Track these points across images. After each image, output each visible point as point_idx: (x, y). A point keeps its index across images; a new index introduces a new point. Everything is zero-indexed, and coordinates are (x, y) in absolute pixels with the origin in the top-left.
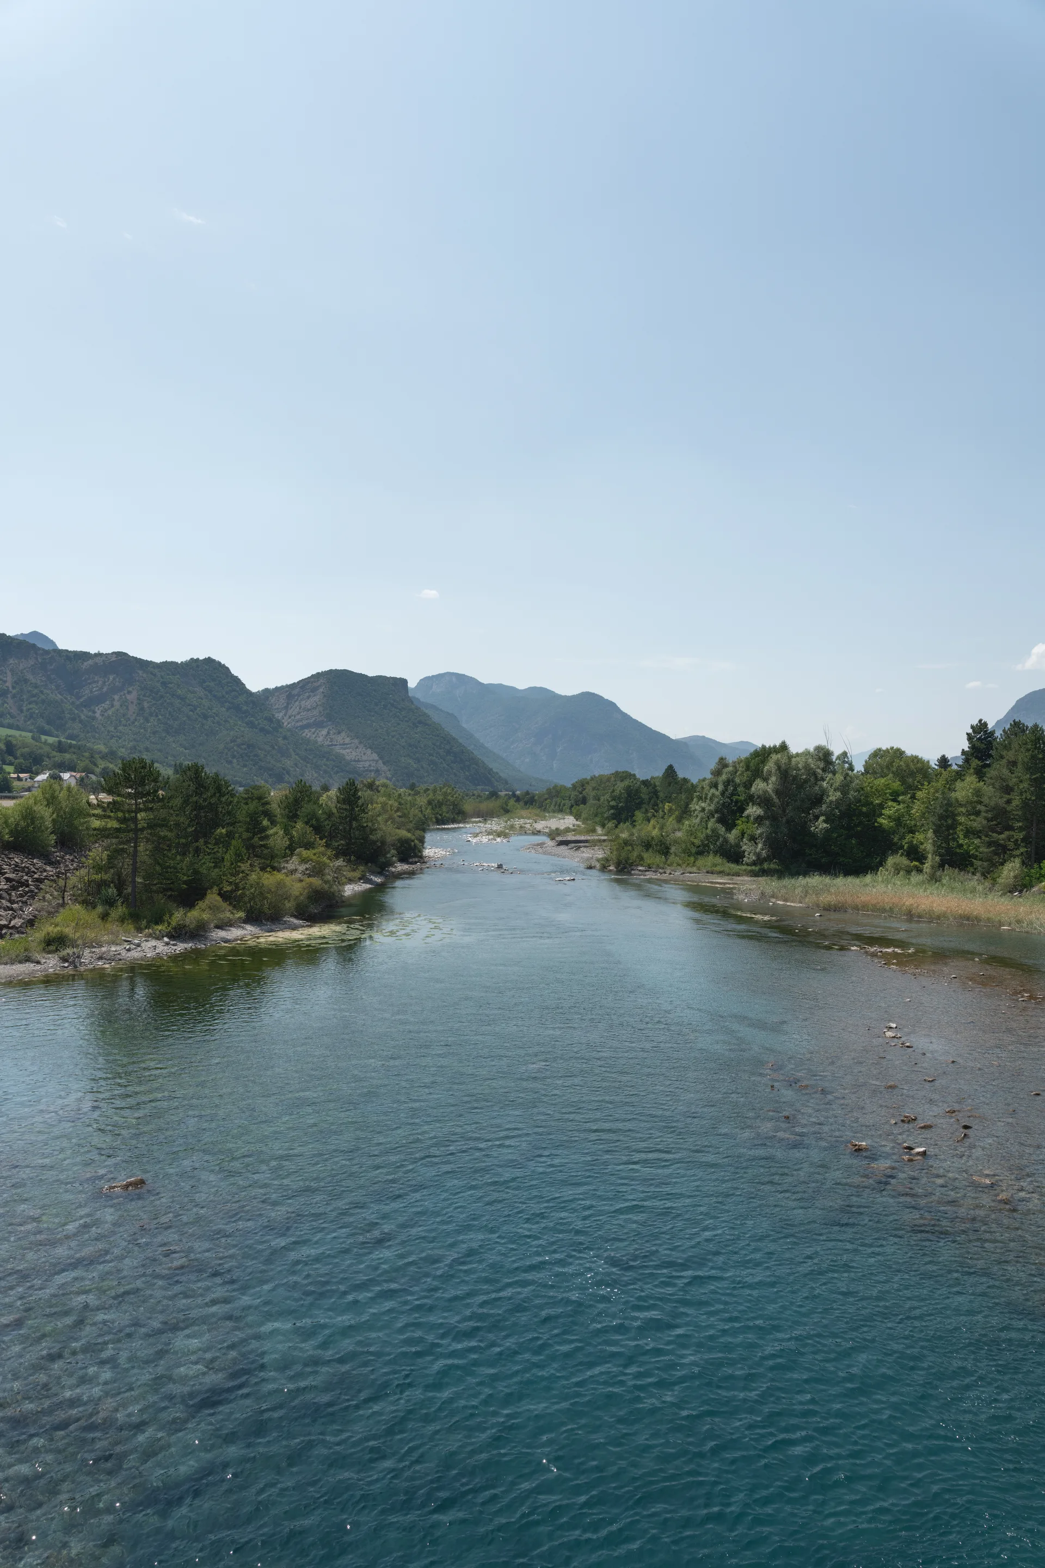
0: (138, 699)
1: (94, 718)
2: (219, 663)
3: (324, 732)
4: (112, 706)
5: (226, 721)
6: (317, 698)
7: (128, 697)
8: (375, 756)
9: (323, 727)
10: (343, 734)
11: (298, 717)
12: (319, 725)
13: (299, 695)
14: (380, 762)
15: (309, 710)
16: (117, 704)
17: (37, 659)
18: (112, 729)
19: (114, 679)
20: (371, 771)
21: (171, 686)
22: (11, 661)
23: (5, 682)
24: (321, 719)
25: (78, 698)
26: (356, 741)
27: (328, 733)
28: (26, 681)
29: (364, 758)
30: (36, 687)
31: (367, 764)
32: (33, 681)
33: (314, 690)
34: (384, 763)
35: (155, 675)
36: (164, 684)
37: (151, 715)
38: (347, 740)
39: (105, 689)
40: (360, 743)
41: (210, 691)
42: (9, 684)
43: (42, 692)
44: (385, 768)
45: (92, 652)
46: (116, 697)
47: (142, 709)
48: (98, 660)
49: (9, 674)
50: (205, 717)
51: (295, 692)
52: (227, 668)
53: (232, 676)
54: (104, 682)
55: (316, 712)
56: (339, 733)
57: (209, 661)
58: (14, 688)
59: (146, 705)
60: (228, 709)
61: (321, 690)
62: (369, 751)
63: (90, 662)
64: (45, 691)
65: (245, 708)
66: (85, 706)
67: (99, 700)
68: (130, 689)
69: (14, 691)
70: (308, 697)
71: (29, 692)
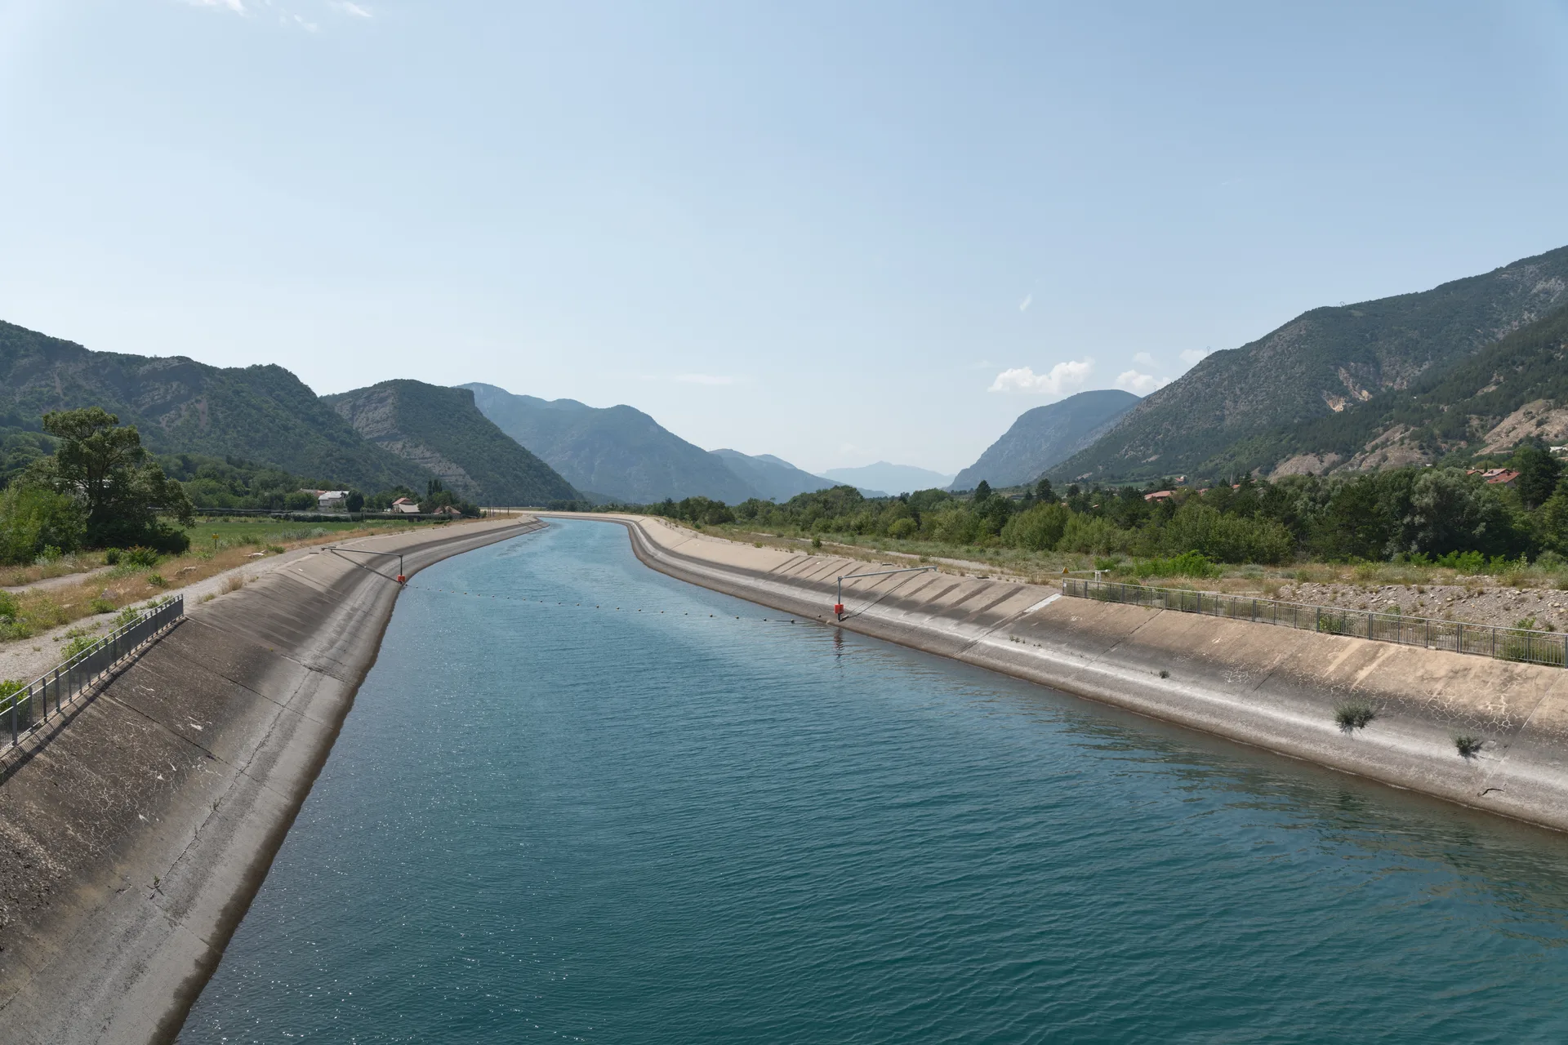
0: (210, 408)
1: (162, 429)
2: (286, 371)
3: (399, 445)
4: (180, 416)
5: (307, 434)
6: (385, 410)
7: (198, 406)
8: (462, 471)
9: (399, 440)
10: (422, 447)
11: (367, 429)
12: (393, 438)
13: (364, 406)
14: (468, 477)
15: (378, 422)
16: (185, 414)
17: (87, 362)
18: (186, 441)
19: (179, 386)
20: (458, 486)
21: (244, 394)
22: (58, 364)
23: (55, 387)
24: (396, 431)
25: (139, 406)
26: (438, 455)
27: (404, 447)
28: (79, 387)
29: (450, 472)
30: (92, 393)
31: (454, 479)
32: (87, 388)
33: (382, 401)
34: (472, 478)
35: (223, 382)
36: (237, 393)
37: (228, 426)
38: (428, 454)
39: (169, 397)
40: (443, 457)
41: (281, 401)
42: (59, 390)
43: (99, 399)
44: (474, 483)
45: (148, 356)
46: (183, 406)
47: (216, 420)
48: (156, 365)
49: (57, 379)
50: (286, 429)
51: (360, 402)
52: (295, 376)
53: (302, 385)
54: (167, 390)
55: (387, 425)
56: (417, 446)
57: (273, 368)
58: (65, 394)
59: (221, 416)
60: (303, 420)
61: (390, 401)
62: (454, 466)
63: (147, 367)
64: (103, 399)
65: (321, 419)
66: (147, 416)
67: (164, 408)
68: (199, 398)
69: (67, 399)
70: (376, 409)
71: (85, 399)
